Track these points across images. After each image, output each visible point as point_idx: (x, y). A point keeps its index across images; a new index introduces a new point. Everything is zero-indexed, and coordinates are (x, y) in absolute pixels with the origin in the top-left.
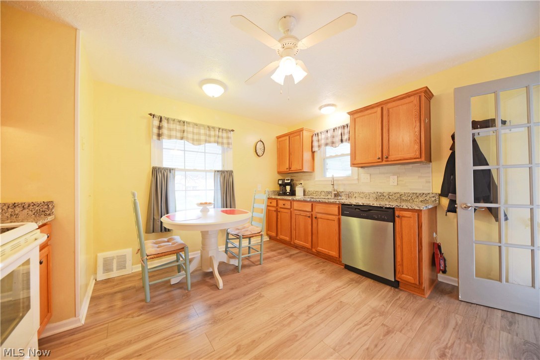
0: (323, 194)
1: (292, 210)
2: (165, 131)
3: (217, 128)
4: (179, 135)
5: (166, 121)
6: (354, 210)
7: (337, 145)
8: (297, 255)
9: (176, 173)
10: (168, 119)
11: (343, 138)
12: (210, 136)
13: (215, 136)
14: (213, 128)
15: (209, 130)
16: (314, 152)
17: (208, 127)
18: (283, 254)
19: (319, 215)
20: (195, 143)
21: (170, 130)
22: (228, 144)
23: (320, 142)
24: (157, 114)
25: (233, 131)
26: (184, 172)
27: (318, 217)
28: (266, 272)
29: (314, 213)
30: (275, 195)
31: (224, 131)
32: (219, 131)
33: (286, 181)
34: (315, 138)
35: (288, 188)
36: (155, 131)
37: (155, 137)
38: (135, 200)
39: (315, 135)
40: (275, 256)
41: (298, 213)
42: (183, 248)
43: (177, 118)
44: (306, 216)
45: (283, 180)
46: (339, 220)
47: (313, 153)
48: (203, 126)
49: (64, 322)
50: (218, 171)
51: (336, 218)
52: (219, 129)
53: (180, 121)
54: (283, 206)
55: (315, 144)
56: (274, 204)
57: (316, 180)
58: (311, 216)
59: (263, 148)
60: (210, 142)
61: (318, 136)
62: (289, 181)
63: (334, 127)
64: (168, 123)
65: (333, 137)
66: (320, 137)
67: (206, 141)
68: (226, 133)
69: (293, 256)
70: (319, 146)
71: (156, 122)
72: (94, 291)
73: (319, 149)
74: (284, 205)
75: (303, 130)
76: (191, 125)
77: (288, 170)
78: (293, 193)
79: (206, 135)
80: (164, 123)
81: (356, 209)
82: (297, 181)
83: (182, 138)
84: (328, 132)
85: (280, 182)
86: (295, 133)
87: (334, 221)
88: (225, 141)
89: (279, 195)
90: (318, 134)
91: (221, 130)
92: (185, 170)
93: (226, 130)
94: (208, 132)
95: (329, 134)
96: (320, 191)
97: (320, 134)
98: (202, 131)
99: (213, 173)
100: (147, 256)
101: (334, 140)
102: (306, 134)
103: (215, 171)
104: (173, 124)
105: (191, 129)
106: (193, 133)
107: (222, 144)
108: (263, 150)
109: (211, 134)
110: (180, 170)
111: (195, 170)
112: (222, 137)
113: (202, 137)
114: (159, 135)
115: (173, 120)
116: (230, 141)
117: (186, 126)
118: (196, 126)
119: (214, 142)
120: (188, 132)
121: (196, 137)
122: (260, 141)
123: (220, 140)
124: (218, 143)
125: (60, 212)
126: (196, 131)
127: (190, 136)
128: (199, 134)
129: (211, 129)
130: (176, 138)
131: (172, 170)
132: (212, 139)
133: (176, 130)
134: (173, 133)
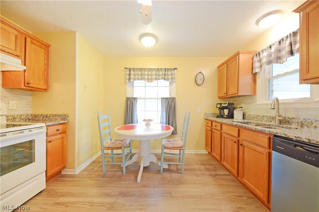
0: (266, 119)
1: (222, 131)
2: (132, 76)
3: (163, 69)
4: (140, 77)
5: (133, 70)
6: (292, 147)
7: (284, 59)
8: (223, 177)
9: (138, 100)
10: (134, 69)
11: (293, 49)
12: (159, 75)
13: (162, 74)
14: (161, 69)
15: (159, 71)
16: (256, 73)
17: (158, 69)
18: (210, 171)
19: (245, 143)
20: (150, 81)
21: (135, 75)
22: (172, 79)
23: (261, 61)
24: (129, 67)
25: (176, 69)
26: (144, 100)
27: (244, 144)
28: (180, 182)
29: (240, 139)
30: (214, 117)
31: (169, 70)
32: (165, 71)
33: (223, 105)
34: (256, 59)
35: (226, 112)
36: (127, 77)
37: (127, 81)
38: (98, 115)
39: (256, 55)
40: (200, 170)
41: (226, 135)
42: (121, 147)
43: (138, 67)
44: (232, 140)
45: (221, 104)
46: (270, 154)
47: (255, 75)
48: (154, 69)
49: (71, 170)
50: (164, 98)
51: (265, 151)
52: (165, 69)
53: (140, 69)
54: (215, 128)
55: (257, 65)
56: (210, 124)
57: (257, 103)
58: (237, 141)
59: (203, 78)
60: (159, 79)
61: (259, 56)
62: (226, 105)
63: (280, 38)
64: (134, 71)
65: (279, 51)
66: (261, 56)
67: (156, 79)
68: (171, 71)
69: (217, 177)
70: (261, 67)
71: (128, 72)
72: (98, 158)
73: (261, 70)
74: (215, 126)
75: (239, 54)
76: (147, 70)
77: (225, 95)
78: (231, 116)
79: (156, 75)
80: (132, 72)
81: (296, 146)
82: (238, 104)
83: (141, 79)
84: (272, 47)
85: (219, 106)
86: (232, 58)
87: (263, 154)
88: (170, 77)
89: (218, 117)
90: (259, 54)
91: (166, 70)
92: (145, 99)
93: (170, 69)
94: (158, 73)
95: (273, 50)
96: (262, 115)
97: (261, 53)
98: (154, 73)
99: (161, 100)
100: (104, 147)
101: (280, 55)
102: (243, 58)
103: (162, 98)
104: (136, 71)
105: (146, 73)
106: (148, 75)
107: (168, 79)
108: (203, 80)
109: (160, 74)
110: (141, 98)
111: (151, 98)
112: (168, 75)
113: (154, 77)
114: (129, 79)
115: (137, 69)
116: (174, 76)
117: (144, 71)
118: (150, 70)
119: (162, 79)
120: (145, 75)
121: (150, 77)
122: (200, 73)
123: (166, 77)
124: (165, 79)
125: (70, 119)
126: (150, 73)
127: (146, 77)
128: (152, 75)
129: (160, 70)
130: (138, 79)
131: (135, 99)
132: (161, 77)
133: (138, 75)
134: (137, 77)
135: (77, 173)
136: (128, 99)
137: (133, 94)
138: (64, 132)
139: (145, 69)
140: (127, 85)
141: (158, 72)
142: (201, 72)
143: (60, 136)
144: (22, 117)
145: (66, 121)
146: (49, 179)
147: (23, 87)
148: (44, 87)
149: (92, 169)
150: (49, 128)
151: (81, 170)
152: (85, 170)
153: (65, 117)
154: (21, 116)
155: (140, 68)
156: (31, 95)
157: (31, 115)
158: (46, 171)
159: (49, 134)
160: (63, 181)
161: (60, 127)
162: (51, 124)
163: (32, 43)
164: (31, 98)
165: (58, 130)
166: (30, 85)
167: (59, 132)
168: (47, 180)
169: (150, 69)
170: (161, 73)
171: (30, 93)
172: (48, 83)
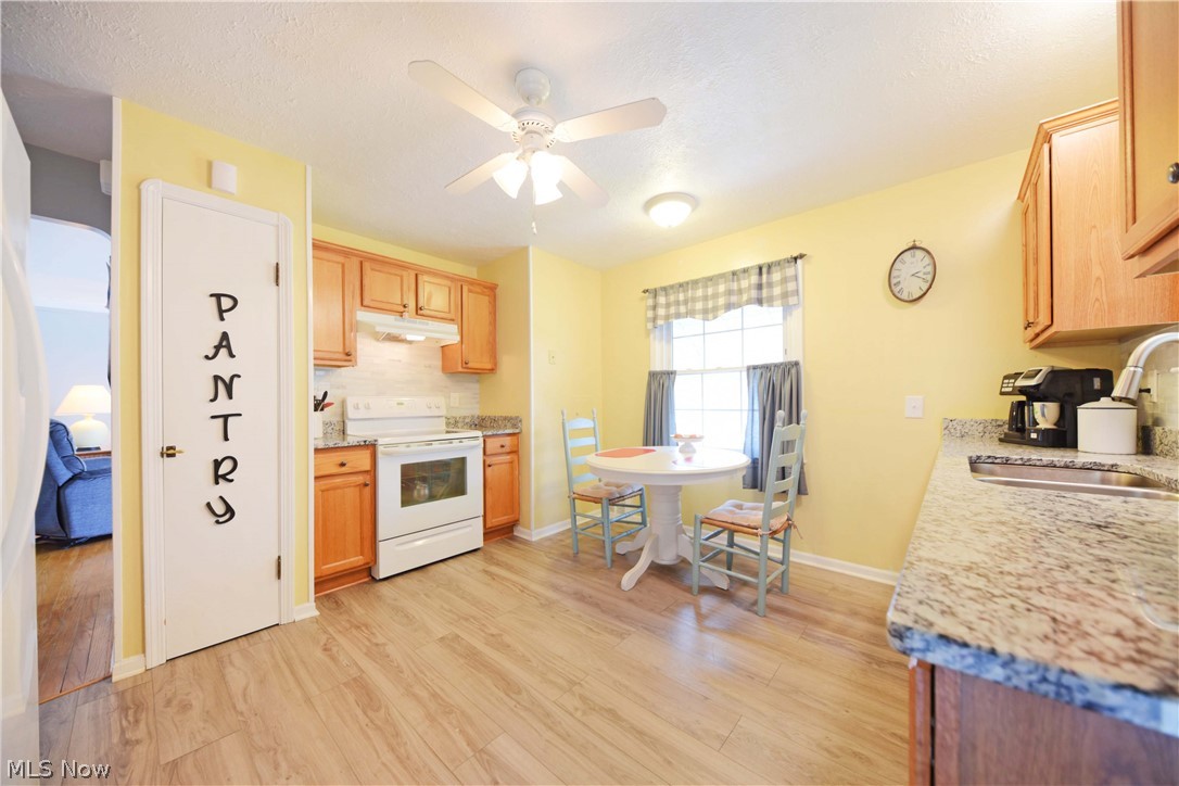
2: (661, 311)
3: (753, 267)
4: (682, 310)
5: (663, 293)
9: (678, 379)
10: (664, 289)
12: (740, 292)
13: (751, 288)
14: (745, 271)
15: (738, 281)
17: (734, 273)
20: (710, 316)
21: (668, 306)
22: (787, 295)
24: (651, 286)
25: (801, 256)
26: (700, 376)
31: (773, 269)
32: (760, 274)
33: (1019, 383)
36: (649, 314)
37: (650, 325)
38: (563, 420)
48: (722, 276)
49: (527, 531)
50: (755, 368)
52: (760, 269)
53: (681, 285)
59: (929, 267)
60: (739, 306)
62: (1033, 383)
64: (666, 295)
67: (729, 307)
68: (781, 270)
71: (650, 302)
76: (700, 285)
79: (728, 292)
80: (661, 300)
83: (686, 315)
85: (1008, 386)
88: (777, 291)
89: (1005, 439)
91: (764, 270)
92: (702, 372)
93: (778, 263)
94: (734, 286)
98: (721, 288)
99: (745, 373)
100: (576, 495)
103: (748, 368)
104: (674, 293)
105: (700, 293)
106: (705, 298)
107: (770, 301)
108: (929, 277)
109: (743, 287)
110: (690, 372)
111: (719, 370)
112: (770, 285)
113: (721, 301)
114: (654, 319)
115: (672, 287)
116: (791, 286)
117: (692, 289)
118: (709, 283)
119: (749, 302)
120: (694, 300)
121: (710, 304)
122: (914, 248)
123: (765, 292)
124: (760, 302)
125: (524, 426)
126: (710, 291)
127: (699, 306)
128: (715, 296)
129: (741, 275)
130: (678, 316)
131: (670, 374)
132: (745, 297)
133: (678, 303)
134: (672, 310)
135: (534, 539)
136: (653, 375)
137: (670, 360)
138: (515, 452)
139: (695, 282)
140: (652, 336)
141: (735, 283)
142: (918, 244)
143: (508, 458)
144: (467, 421)
145: (517, 431)
146: (489, 534)
147: (460, 369)
148: (489, 366)
149: (561, 540)
150: (489, 441)
151: (543, 536)
152: (549, 539)
153: (515, 421)
154: (464, 418)
155: (681, 281)
156: (478, 381)
157: (478, 417)
158: (485, 516)
159: (488, 452)
160: (510, 545)
161: (507, 441)
162: (490, 433)
163: (470, 291)
164: (477, 386)
165: (502, 446)
166: (470, 365)
167: (504, 450)
168: (486, 534)
169: (710, 279)
170: (744, 284)
171: (477, 377)
172: (495, 357)
